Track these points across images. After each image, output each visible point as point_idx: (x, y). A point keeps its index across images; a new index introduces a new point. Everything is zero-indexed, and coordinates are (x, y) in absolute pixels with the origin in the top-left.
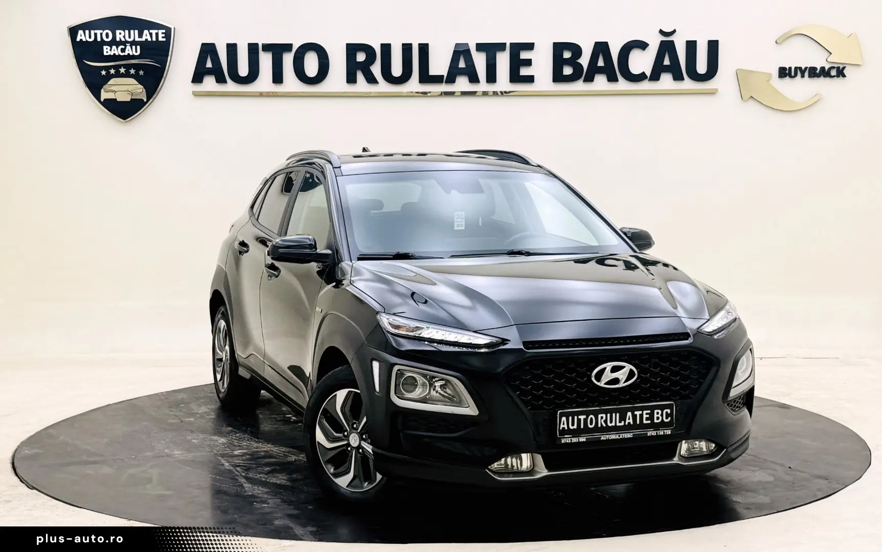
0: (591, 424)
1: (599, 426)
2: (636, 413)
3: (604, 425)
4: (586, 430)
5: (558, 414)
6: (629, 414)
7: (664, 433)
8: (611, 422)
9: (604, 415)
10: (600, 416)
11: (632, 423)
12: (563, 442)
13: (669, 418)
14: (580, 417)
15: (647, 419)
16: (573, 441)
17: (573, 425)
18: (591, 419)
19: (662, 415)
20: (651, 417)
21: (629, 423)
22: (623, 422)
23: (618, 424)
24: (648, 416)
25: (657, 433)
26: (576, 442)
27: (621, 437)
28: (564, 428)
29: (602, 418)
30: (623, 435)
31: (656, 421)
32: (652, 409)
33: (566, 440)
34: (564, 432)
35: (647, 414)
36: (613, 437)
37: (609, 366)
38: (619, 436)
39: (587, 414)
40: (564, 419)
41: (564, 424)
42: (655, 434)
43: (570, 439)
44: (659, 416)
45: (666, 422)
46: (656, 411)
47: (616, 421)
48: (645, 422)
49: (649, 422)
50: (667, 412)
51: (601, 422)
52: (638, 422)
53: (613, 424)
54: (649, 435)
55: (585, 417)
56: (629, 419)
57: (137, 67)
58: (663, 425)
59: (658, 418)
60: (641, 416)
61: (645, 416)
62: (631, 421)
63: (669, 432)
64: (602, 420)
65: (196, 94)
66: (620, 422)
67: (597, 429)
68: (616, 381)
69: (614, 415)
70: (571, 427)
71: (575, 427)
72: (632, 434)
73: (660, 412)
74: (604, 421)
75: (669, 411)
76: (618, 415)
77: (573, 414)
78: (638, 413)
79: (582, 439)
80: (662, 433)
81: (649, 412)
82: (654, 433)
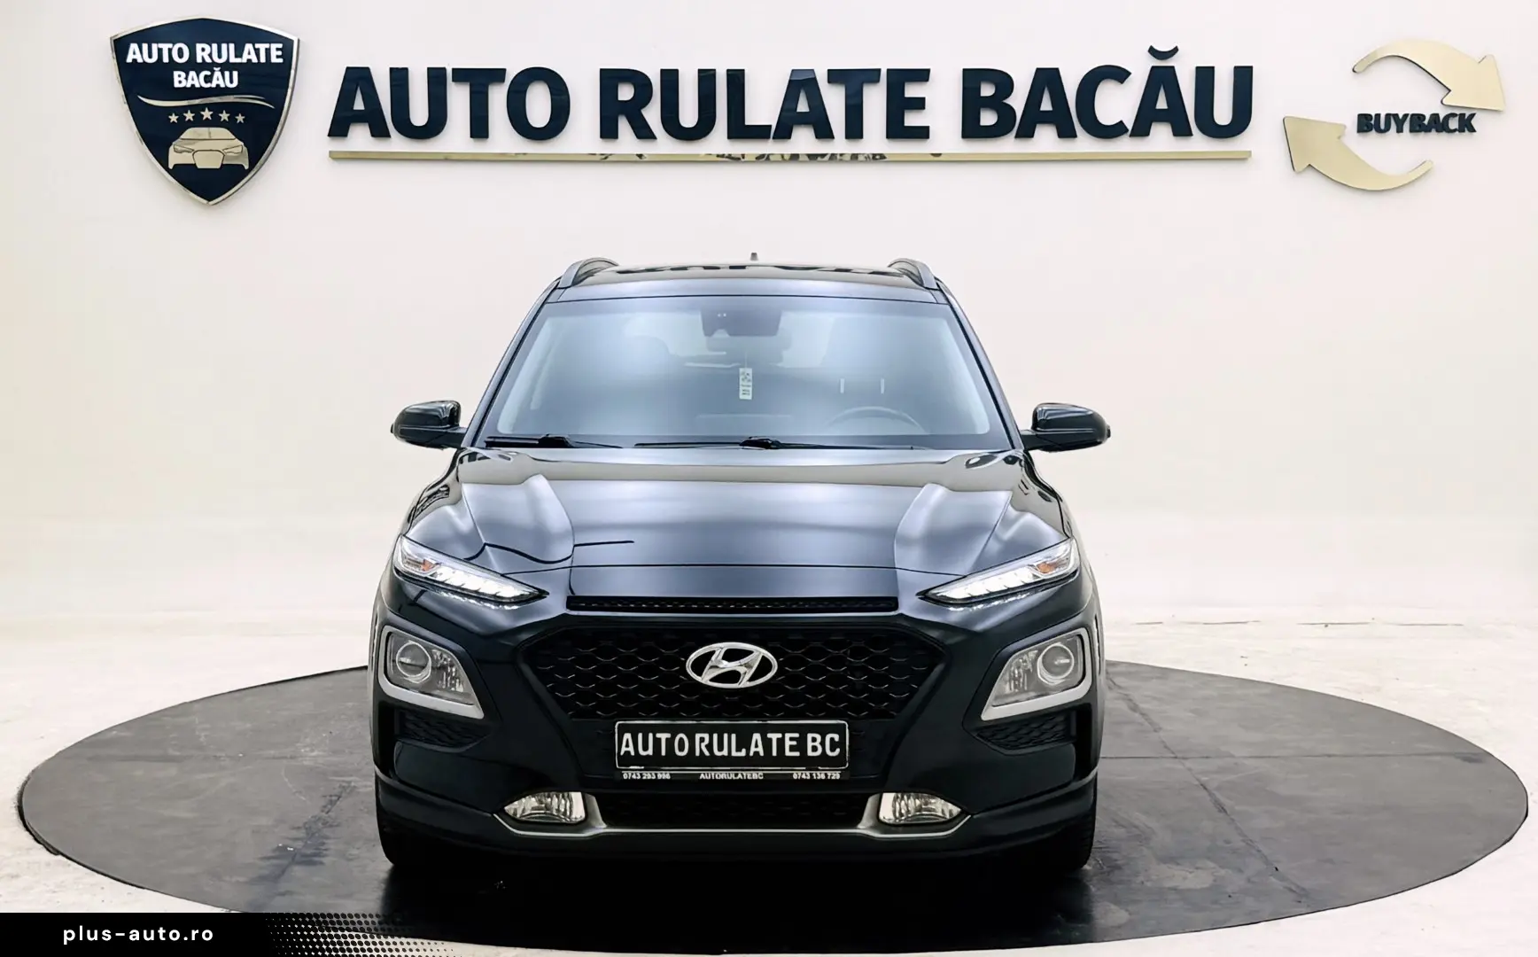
0: (681, 749)
1: (697, 754)
2: (769, 735)
3: (707, 753)
4: (671, 760)
5: (616, 726)
6: (757, 737)
7: (826, 775)
8: (721, 748)
9: (706, 736)
10: (698, 736)
11: (762, 754)
12: (625, 777)
13: (838, 750)
14: (658, 735)
15: (792, 748)
16: (644, 778)
17: (645, 748)
18: (681, 740)
19: (823, 743)
20: (801, 745)
21: (756, 753)
22: (744, 751)
23: (734, 753)
24: (794, 743)
25: (811, 775)
26: (651, 780)
27: (740, 776)
28: (627, 753)
29: (702, 740)
30: (744, 773)
31: (810, 753)
32: (804, 731)
33: (632, 774)
34: (628, 760)
35: (791, 739)
36: (723, 776)
37: (720, 648)
38: (736, 775)
39: (674, 731)
40: (627, 736)
41: (627, 746)
42: (809, 778)
43: (638, 773)
44: (817, 744)
45: (833, 757)
46: (810, 736)
47: (729, 746)
48: (788, 753)
49: (797, 754)
50: (832, 739)
51: (701, 748)
52: (774, 753)
53: (725, 752)
54: (795, 777)
55: (668, 735)
56: (756, 746)
57: (233, 109)
58: (824, 761)
59: (815, 749)
60: (781, 742)
61: (788, 743)
62: (761, 750)
63: (836, 775)
64: (703, 745)
65: (336, 157)
66: (738, 750)
67: (691, 759)
68: (733, 676)
69: (726, 736)
70: (642, 753)
71: (650, 752)
72: (761, 773)
73: (818, 737)
74: (706, 746)
75: (836, 737)
76: (734, 736)
77: (646, 730)
78: (774, 737)
79: (664, 775)
80: (823, 777)
81: (797, 735)
82: (806, 775)
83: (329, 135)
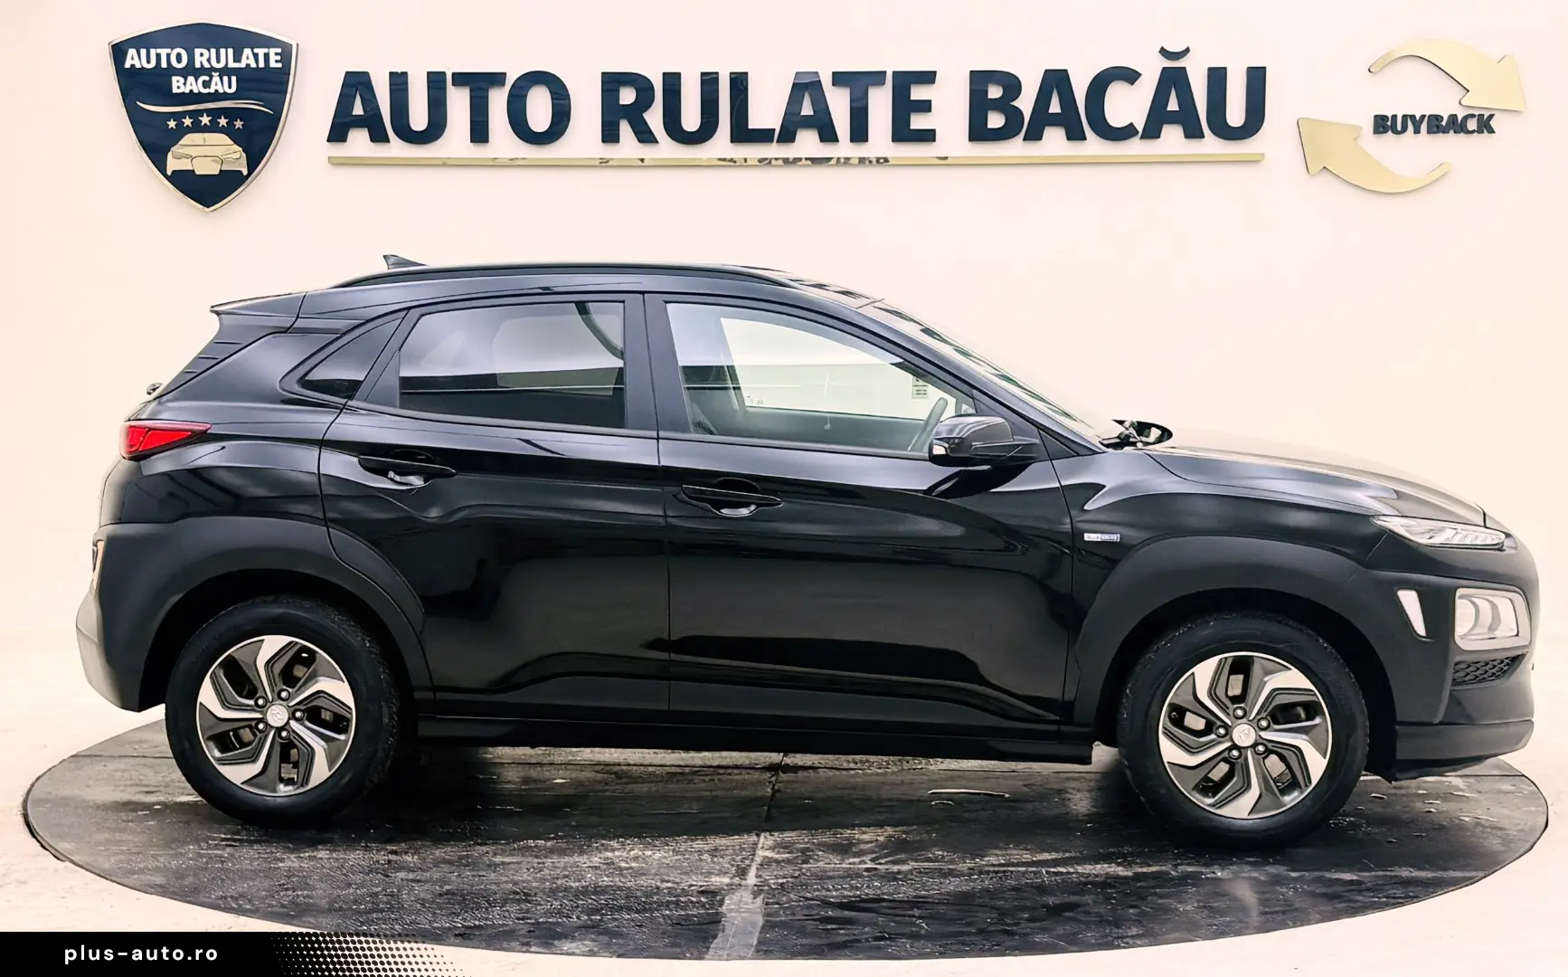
57: (231, 114)
65: (335, 162)
83: (328, 141)
